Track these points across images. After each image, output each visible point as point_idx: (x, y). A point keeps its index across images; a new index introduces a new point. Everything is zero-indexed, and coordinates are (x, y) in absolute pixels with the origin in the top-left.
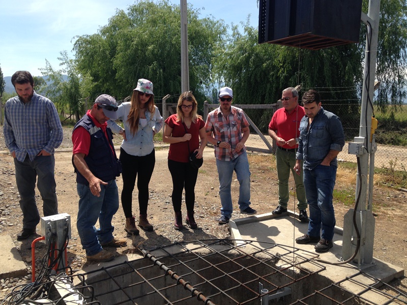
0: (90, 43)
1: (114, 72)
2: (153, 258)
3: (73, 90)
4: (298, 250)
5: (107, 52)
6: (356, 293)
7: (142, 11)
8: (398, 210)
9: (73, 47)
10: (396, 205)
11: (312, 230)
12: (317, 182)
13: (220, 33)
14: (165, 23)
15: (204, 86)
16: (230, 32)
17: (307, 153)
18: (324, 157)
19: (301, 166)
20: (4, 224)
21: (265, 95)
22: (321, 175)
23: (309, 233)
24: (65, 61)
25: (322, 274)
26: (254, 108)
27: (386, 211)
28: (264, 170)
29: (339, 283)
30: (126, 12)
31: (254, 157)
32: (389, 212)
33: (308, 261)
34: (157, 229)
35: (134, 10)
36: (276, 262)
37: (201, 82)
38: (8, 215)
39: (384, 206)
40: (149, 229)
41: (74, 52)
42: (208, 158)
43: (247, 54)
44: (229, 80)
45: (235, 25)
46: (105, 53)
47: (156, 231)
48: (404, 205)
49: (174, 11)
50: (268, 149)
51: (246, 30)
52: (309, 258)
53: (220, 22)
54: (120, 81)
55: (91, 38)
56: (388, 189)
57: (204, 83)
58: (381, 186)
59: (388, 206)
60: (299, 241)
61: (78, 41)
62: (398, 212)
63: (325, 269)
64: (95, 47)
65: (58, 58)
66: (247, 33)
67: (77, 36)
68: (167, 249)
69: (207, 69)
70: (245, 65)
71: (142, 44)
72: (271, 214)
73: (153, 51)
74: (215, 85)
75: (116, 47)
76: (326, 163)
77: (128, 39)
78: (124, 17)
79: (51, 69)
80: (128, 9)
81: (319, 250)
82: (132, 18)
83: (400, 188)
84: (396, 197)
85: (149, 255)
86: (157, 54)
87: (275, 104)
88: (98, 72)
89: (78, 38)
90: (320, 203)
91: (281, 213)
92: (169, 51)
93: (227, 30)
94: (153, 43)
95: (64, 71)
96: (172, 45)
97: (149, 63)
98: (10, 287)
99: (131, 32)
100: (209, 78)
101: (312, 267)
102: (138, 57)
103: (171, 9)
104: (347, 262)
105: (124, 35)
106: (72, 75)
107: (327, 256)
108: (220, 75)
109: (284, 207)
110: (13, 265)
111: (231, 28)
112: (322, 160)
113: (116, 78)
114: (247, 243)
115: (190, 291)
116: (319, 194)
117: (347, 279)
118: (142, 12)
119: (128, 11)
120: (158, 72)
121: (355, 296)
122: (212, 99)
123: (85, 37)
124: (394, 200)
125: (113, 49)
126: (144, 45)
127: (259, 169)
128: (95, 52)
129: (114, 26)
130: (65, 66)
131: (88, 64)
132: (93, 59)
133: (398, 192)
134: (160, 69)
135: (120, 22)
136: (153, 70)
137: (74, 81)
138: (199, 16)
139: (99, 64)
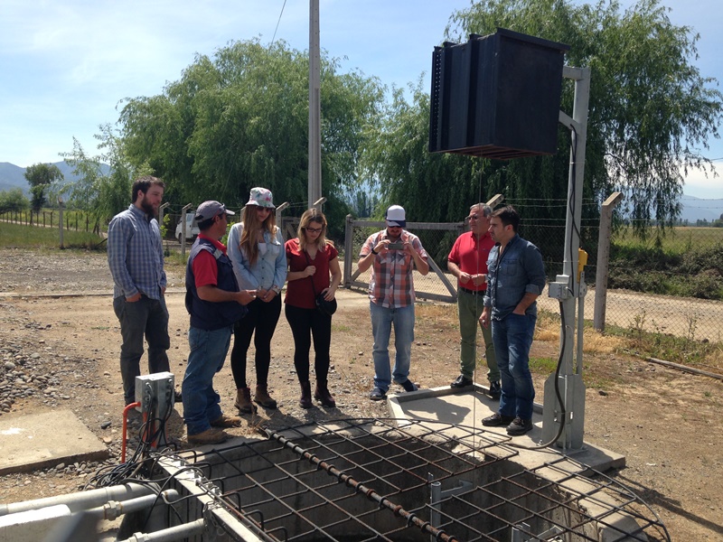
0: (148, 110)
1: (190, 161)
2: (282, 439)
3: (119, 191)
4: (484, 431)
5: (179, 127)
6: (555, 481)
7: (240, 58)
8: (640, 389)
9: (119, 116)
10: (639, 382)
11: (504, 407)
12: (509, 338)
13: (373, 100)
14: (279, 81)
15: (344, 187)
16: (389, 99)
17: (496, 296)
18: (518, 303)
19: (489, 315)
20: (55, 396)
21: (447, 206)
22: (512, 328)
23: (501, 410)
24: (106, 141)
25: (513, 459)
26: (428, 228)
27: (621, 390)
28: (443, 328)
29: (535, 469)
30: (213, 59)
31: (427, 308)
32: (626, 391)
33: (495, 444)
34: (281, 406)
35: (226, 56)
36: (453, 447)
37: (339, 181)
38: (58, 384)
39: (620, 383)
40: (271, 406)
41: (121, 126)
42: (353, 308)
43: (418, 137)
44: (388, 181)
45: (397, 88)
46: (175, 129)
47: (281, 409)
48: (651, 382)
49: (296, 60)
50: (450, 295)
51: (416, 98)
52: (497, 441)
53: (373, 80)
54: (200, 177)
55: (150, 101)
56: (630, 359)
57: (344, 183)
58: (620, 353)
59: (627, 382)
60: (486, 423)
61: (128, 106)
62: (640, 391)
63: (517, 454)
64: (157, 118)
65: (96, 136)
66: (417, 103)
67: (127, 99)
68: (300, 430)
69: (350, 159)
70: (415, 155)
71: (240, 115)
72: (449, 387)
73: (258, 127)
74: (362, 187)
75: (193, 118)
76: (520, 311)
77: (215, 107)
78: (208, 68)
79: (82, 155)
80: (216, 55)
81: (513, 433)
82: (221, 70)
83: (648, 357)
84: (641, 370)
85: (276, 436)
86: (265, 133)
87: (461, 223)
88: (162, 159)
89: (128, 102)
90: (511, 367)
91: (464, 386)
92: (286, 128)
93: (385, 94)
94: (258, 114)
95: (105, 158)
96: (292, 117)
97: (251, 148)
98: (88, 473)
99: (220, 94)
100: (353, 174)
101: (500, 452)
102: (231, 136)
103: (290, 58)
104: (548, 446)
105: (208, 98)
106: (117, 165)
107: (524, 440)
108: (372, 171)
109: (467, 377)
110: (88, 445)
111: (391, 92)
112: (515, 307)
113: (193, 171)
114: (413, 423)
115: (336, 475)
116: (510, 354)
117: (546, 465)
118: (239, 61)
119: (216, 58)
120: (266, 163)
121: (553, 483)
122: (357, 209)
123: (140, 100)
124: (636, 375)
125: (189, 121)
126: (242, 116)
127: (435, 326)
128: (158, 126)
129: (192, 84)
130: (106, 150)
131: (145, 147)
132: (154, 138)
133: (645, 363)
134: (270, 158)
135: (202, 76)
136: (258, 159)
137: (120, 175)
138: (338, 69)
139: (163, 145)
